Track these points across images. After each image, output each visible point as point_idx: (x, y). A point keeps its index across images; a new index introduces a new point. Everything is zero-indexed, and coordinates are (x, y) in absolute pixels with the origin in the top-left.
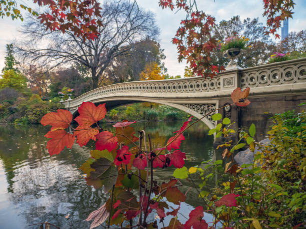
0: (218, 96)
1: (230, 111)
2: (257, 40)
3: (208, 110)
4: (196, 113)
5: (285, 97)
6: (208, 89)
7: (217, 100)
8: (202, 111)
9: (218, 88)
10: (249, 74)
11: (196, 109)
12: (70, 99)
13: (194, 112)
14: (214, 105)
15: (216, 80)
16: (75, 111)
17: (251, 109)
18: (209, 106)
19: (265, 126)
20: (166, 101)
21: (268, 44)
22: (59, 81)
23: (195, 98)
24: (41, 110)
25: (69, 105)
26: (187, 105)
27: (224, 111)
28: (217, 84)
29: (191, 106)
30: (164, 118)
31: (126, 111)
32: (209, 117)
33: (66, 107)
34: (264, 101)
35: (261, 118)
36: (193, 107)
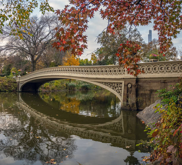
0: (124, 79)
1: (131, 87)
2: (136, 40)
3: (117, 87)
4: (110, 88)
5: (160, 80)
6: (117, 74)
7: (123, 80)
8: (113, 87)
9: (123, 73)
10: (141, 66)
11: (109, 86)
12: (19, 76)
13: (108, 87)
14: (121, 83)
15: (122, 68)
16: (23, 84)
17: (143, 86)
18: (118, 84)
19: (151, 96)
20: (88, 80)
21: (143, 43)
22: (10, 64)
23: (109, 79)
24: (2, 83)
25: (19, 80)
26: (103, 83)
27: (128, 88)
28: (123, 71)
29: (106, 84)
30: (80, 88)
31: (55, 83)
32: (118, 91)
33: (17, 81)
34: (150, 82)
35: (148, 92)
36: (107, 84)
